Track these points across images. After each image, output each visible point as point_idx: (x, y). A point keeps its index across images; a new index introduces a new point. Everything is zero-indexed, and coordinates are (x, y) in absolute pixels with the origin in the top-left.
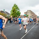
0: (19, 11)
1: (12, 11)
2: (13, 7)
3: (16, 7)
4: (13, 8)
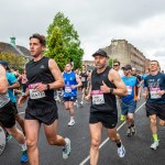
0: (76, 45)
2: (52, 27)
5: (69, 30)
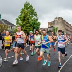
1: (20, 18)
3: (30, 10)
4: (21, 12)
5: (32, 12)
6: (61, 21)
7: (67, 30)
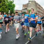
6: (34, 3)
7: (39, 12)
